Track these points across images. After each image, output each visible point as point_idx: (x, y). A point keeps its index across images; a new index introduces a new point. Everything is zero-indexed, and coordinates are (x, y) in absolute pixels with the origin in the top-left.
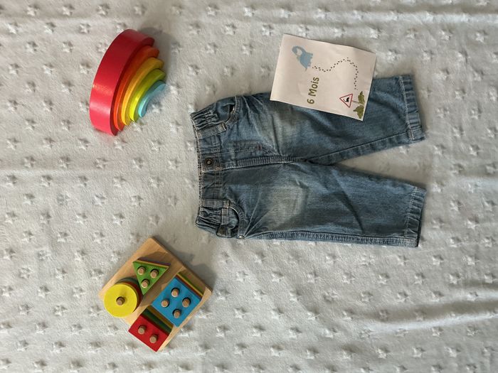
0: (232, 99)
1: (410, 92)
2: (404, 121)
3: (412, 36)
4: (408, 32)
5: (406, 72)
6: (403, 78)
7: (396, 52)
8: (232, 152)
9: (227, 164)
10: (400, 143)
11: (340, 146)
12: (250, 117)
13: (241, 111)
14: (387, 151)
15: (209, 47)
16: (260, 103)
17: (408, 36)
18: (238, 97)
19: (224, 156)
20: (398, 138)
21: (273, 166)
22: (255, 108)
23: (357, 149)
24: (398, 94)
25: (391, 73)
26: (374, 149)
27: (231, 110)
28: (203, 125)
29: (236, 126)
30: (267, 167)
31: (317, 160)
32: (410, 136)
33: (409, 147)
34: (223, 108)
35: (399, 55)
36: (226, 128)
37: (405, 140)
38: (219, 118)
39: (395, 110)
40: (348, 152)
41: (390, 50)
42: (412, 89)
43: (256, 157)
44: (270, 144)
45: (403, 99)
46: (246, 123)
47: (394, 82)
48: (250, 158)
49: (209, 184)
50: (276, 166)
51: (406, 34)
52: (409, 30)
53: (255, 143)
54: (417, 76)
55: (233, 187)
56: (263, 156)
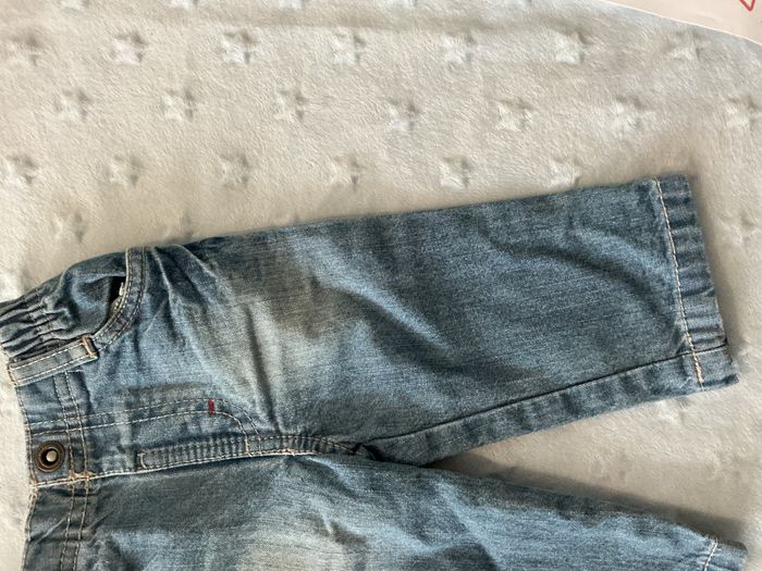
0: (117, 261)
1: (688, 230)
2: (668, 321)
3: (688, 53)
4: (676, 40)
5: (673, 164)
6: (664, 187)
7: (638, 105)
8: (122, 425)
9: (105, 462)
10: (658, 392)
11: (465, 403)
12: (174, 313)
13: (146, 297)
14: (617, 414)
15: (64, 102)
16: (206, 270)
17: (676, 54)
18: (134, 251)
19: (100, 434)
20: (651, 375)
21: (252, 466)
22: (193, 286)
23: (521, 411)
24: (646, 237)
25: (625, 171)
26: (573, 409)
27: (114, 295)
28: (25, 343)
29: (128, 343)
30: (234, 469)
31: (392, 446)
32: (689, 370)
33: (686, 403)
34: (87, 288)
35: (649, 114)
36: (96, 351)
37: (674, 381)
38: (77, 318)
39: (638, 286)
40: (492, 420)
41: (621, 99)
42: (692, 221)
43: (199, 438)
44: (244, 397)
45: (664, 251)
46: (162, 335)
47: (632, 200)
48: (181, 440)
49: (47, 528)
50: (264, 464)
51: (670, 47)
52: (680, 35)
53: (196, 393)
54: (707, 177)
55: (122, 540)
56: (222, 434)
